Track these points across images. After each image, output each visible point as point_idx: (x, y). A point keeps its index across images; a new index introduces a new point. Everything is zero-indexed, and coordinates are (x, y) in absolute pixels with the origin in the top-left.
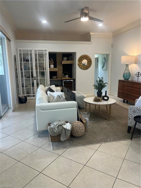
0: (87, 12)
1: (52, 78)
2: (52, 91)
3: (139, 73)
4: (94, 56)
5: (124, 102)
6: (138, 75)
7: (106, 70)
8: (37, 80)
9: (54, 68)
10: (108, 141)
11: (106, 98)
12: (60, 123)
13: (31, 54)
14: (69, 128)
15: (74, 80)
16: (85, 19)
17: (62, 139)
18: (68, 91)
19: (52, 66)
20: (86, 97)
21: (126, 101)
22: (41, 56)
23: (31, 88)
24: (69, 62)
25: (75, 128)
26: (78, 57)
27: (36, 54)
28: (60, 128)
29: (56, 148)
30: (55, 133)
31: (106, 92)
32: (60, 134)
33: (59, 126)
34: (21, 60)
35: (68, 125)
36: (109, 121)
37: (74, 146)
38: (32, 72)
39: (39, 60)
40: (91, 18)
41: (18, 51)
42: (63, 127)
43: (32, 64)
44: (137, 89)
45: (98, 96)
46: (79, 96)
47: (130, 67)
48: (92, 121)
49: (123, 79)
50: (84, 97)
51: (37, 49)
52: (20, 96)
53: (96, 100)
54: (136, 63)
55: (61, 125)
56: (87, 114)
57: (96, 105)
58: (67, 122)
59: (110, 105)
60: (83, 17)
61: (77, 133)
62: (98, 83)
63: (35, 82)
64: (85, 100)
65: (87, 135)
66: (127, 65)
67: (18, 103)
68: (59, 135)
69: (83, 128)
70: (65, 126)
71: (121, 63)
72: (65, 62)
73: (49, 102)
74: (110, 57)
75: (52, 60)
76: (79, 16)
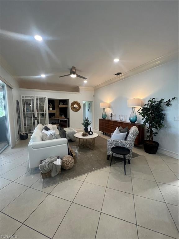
0: (75, 71)
1: (51, 118)
2: (47, 129)
3: (112, 114)
4: (82, 102)
5: (103, 134)
6: (111, 115)
7: (91, 112)
8: (38, 120)
9: (53, 110)
10: (93, 170)
11: (91, 133)
12: (51, 160)
13: (33, 100)
14: (59, 163)
15: (69, 119)
16: (73, 76)
17: (53, 175)
18: (61, 129)
19: (51, 109)
20: (77, 133)
21: (104, 133)
22: (42, 101)
23: (32, 127)
24: (64, 106)
25: (65, 162)
26: (70, 103)
27: (37, 100)
28: (51, 164)
29: (46, 186)
30: (46, 170)
31: (91, 128)
32: (51, 170)
33: (49, 163)
34: (24, 104)
35: (59, 161)
36: (94, 150)
37: (64, 180)
38: (34, 114)
39: (40, 104)
40: (78, 76)
41: (21, 97)
42: (53, 163)
43: (33, 107)
44: (111, 125)
45: (85, 132)
46: (71, 132)
47: (106, 110)
48: (81, 152)
49: (102, 118)
50: (75, 133)
51: (38, 96)
52: (22, 133)
53: (84, 135)
54: (109, 107)
55: (52, 162)
56: (77, 147)
57: (84, 139)
58: (58, 158)
59: (94, 138)
60: (72, 74)
61: (67, 167)
62: (85, 122)
63: (36, 121)
64: (75, 135)
65: (77, 166)
66: (104, 109)
67: (19, 139)
68: (50, 172)
69: (73, 161)
70: (55, 163)
71: (101, 107)
72: (61, 106)
73: (43, 140)
74: (93, 103)
75: (51, 105)
76: (70, 74)
